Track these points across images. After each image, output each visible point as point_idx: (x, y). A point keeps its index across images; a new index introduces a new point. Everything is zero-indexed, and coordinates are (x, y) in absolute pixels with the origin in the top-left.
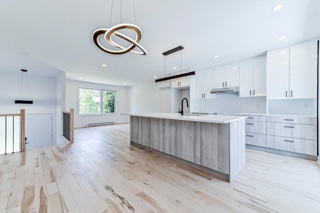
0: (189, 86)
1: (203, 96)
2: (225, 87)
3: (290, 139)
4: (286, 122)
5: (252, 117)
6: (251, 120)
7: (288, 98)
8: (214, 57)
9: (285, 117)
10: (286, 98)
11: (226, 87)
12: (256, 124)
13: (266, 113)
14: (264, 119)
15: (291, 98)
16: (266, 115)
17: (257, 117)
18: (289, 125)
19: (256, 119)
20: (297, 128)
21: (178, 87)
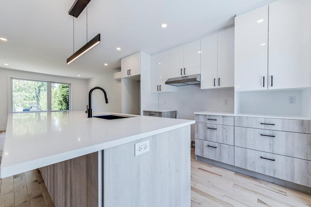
0: (140, 75)
1: (159, 88)
2: (183, 75)
3: (269, 156)
4: (263, 126)
5: (215, 118)
6: (214, 122)
7: (265, 88)
8: (161, 26)
9: (262, 118)
10: (263, 89)
11: (185, 75)
12: (220, 128)
13: (233, 113)
14: (230, 122)
15: (270, 88)
16: (234, 115)
17: (221, 117)
18: (267, 132)
19: (220, 121)
20: (281, 138)
21: (128, 76)
